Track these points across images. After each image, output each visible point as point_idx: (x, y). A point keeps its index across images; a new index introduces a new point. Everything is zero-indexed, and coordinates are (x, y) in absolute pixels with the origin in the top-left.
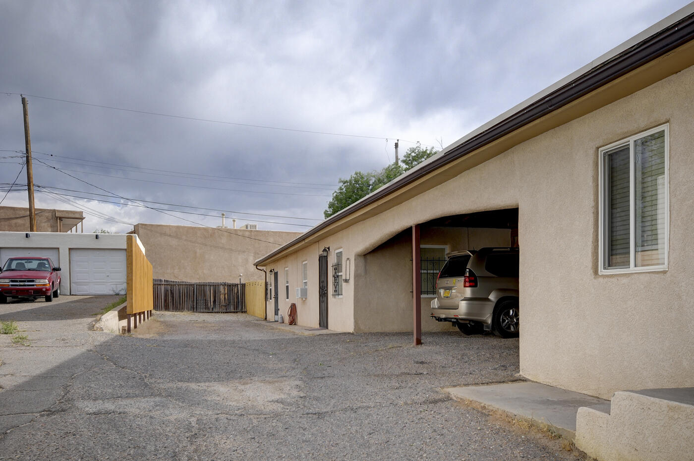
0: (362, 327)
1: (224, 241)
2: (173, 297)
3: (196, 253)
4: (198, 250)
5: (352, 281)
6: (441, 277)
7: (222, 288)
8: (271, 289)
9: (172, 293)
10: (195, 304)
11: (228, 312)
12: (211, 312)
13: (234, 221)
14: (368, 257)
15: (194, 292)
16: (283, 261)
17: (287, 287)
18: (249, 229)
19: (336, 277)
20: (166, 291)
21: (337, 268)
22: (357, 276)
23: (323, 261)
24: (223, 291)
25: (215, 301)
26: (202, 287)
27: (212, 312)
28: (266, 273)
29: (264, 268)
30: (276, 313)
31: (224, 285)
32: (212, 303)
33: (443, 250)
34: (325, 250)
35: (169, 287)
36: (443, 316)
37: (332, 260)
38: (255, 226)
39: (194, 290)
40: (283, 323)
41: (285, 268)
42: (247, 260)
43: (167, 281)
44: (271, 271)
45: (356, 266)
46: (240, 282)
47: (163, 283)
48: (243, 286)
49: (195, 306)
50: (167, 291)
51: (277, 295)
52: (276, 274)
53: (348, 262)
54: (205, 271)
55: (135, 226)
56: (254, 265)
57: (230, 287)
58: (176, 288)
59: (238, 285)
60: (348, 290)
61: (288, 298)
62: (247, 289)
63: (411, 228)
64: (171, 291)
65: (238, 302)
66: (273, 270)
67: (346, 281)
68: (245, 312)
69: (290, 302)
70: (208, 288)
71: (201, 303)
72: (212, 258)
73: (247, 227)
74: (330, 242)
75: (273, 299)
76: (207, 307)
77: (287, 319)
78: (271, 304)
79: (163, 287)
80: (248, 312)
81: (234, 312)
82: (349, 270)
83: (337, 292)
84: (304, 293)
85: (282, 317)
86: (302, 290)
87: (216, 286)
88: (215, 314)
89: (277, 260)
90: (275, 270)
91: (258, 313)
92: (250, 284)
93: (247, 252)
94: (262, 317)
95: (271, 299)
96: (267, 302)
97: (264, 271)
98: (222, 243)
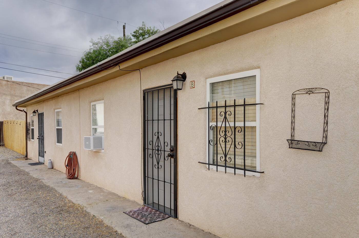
8: (33, 130)
16: (52, 102)
17: (59, 130)
18: (6, 79)
28: (26, 113)
29: (25, 109)
30: (41, 154)
38: (11, 78)
40: (53, 168)
41: (54, 110)
42: (3, 103)
44: (34, 112)
51: (43, 136)
52: (41, 116)
56: (14, 105)
61: (60, 143)
62: (5, 127)
66: (37, 111)
69: (65, 149)
75: (37, 141)
78: (34, 145)
80: (6, 145)
85: (52, 162)
89: (43, 101)
90: (40, 112)
91: (17, 148)
92: (9, 122)
93: (4, 97)
94: (22, 153)
95: (33, 138)
96: (28, 142)
97: (25, 112)
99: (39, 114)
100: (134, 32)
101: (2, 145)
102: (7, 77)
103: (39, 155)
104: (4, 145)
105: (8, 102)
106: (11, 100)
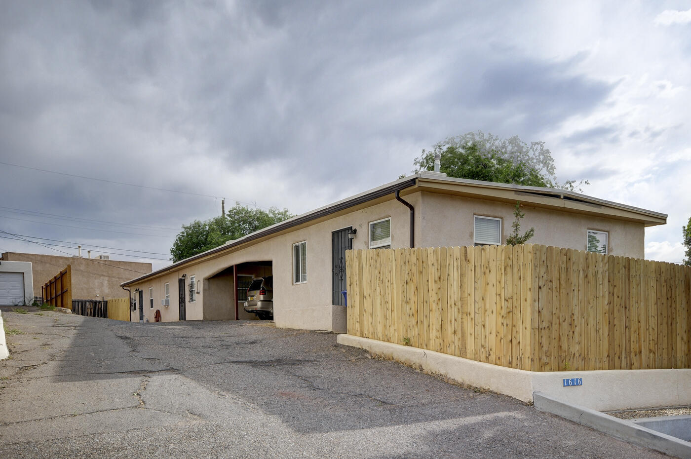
0: (207, 317)
1: (82, 268)
5: (201, 293)
6: (250, 290)
7: (88, 304)
8: (135, 303)
13: (89, 252)
14: (211, 280)
16: (148, 283)
17: (152, 301)
18: (103, 259)
19: (191, 292)
21: (192, 286)
22: (204, 290)
23: (182, 282)
24: (89, 307)
28: (130, 291)
29: (129, 288)
30: (141, 318)
31: (90, 301)
33: (251, 277)
34: (183, 276)
36: (250, 310)
37: (188, 282)
38: (108, 257)
41: (150, 288)
42: (102, 284)
44: (136, 290)
45: (204, 284)
46: (103, 300)
47: (39, 299)
48: (106, 302)
51: (142, 306)
52: (141, 293)
53: (199, 283)
55: (2, 254)
56: (121, 286)
57: (95, 303)
59: (101, 302)
60: (199, 298)
61: (152, 307)
62: (109, 305)
63: (233, 266)
66: (138, 289)
67: (198, 293)
68: (107, 317)
69: (154, 310)
73: (101, 257)
74: (187, 272)
75: (138, 310)
77: (153, 320)
78: (136, 314)
82: (199, 287)
83: (192, 300)
84: (167, 302)
85: (148, 320)
86: (166, 300)
89: (142, 283)
90: (140, 290)
92: (113, 301)
93: (102, 278)
95: (135, 309)
96: (132, 312)
98: (81, 269)
99: (139, 292)
100: (229, 212)
105: (106, 283)
106: (108, 281)
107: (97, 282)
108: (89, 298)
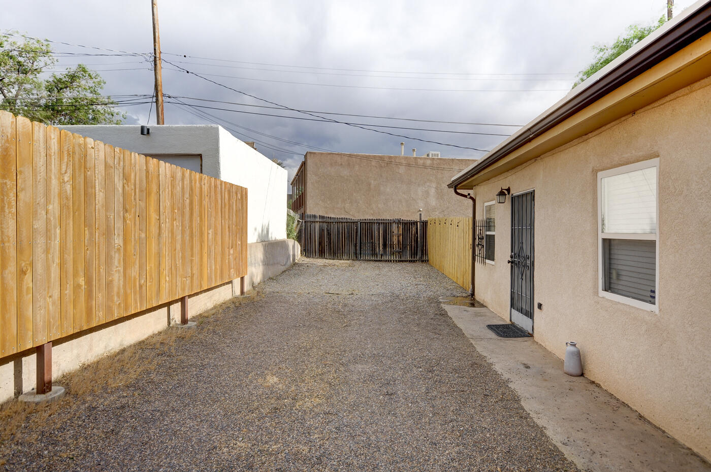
2: (330, 239)
3: (370, 184)
4: (372, 182)
7: (395, 227)
8: (490, 237)
9: (329, 234)
10: (358, 248)
11: (402, 261)
12: (379, 261)
15: (357, 232)
18: (430, 156)
20: (321, 231)
24: (396, 232)
25: (385, 245)
26: (368, 226)
27: (381, 261)
28: (474, 200)
29: (471, 192)
31: (399, 222)
32: (381, 248)
35: (325, 225)
38: (438, 155)
39: (357, 229)
40: (582, 375)
42: (427, 193)
43: (323, 217)
44: (502, 193)
46: (420, 219)
47: (318, 220)
48: (425, 224)
49: (358, 251)
50: (323, 230)
51: (529, 258)
52: (522, 203)
54: (379, 205)
56: (450, 186)
57: (407, 225)
58: (334, 228)
59: (417, 222)
62: (431, 229)
64: (328, 230)
65: (417, 247)
66: (508, 190)
68: (427, 261)
70: (376, 227)
71: (367, 249)
72: (388, 190)
76: (374, 254)
78: (494, 275)
79: (317, 225)
80: (431, 261)
81: (412, 261)
85: (579, 352)
87: (386, 225)
88: (384, 264)
89: (536, 156)
90: (515, 192)
91: (451, 271)
92: (436, 222)
93: (428, 184)
94: (460, 282)
95: (491, 258)
96: (478, 264)
97: (471, 198)
98: (400, 172)
99: (513, 199)
101: (426, 261)
102: (432, 154)
103: (512, 306)
104: (428, 261)
105: (432, 191)
106: (437, 188)
107: (420, 190)
108: (397, 217)
